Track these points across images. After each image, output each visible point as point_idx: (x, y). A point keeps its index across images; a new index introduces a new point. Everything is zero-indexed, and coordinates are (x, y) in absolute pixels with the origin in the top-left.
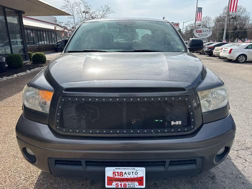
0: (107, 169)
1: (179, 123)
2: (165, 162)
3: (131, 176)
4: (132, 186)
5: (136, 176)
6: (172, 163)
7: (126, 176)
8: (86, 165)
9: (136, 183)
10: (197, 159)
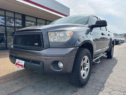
0: (17, 60)
1: (37, 44)
5: (22, 64)
9: (21, 67)
10: (41, 62)
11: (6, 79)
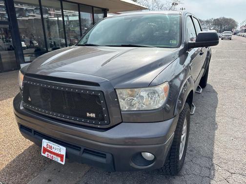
0: (44, 140)
1: (93, 115)
2: (80, 148)
3: (57, 152)
4: (56, 160)
5: (59, 153)
6: (86, 151)
7: (53, 150)
8: (34, 134)
9: (59, 159)
10: (107, 154)
11: (20, 172)
